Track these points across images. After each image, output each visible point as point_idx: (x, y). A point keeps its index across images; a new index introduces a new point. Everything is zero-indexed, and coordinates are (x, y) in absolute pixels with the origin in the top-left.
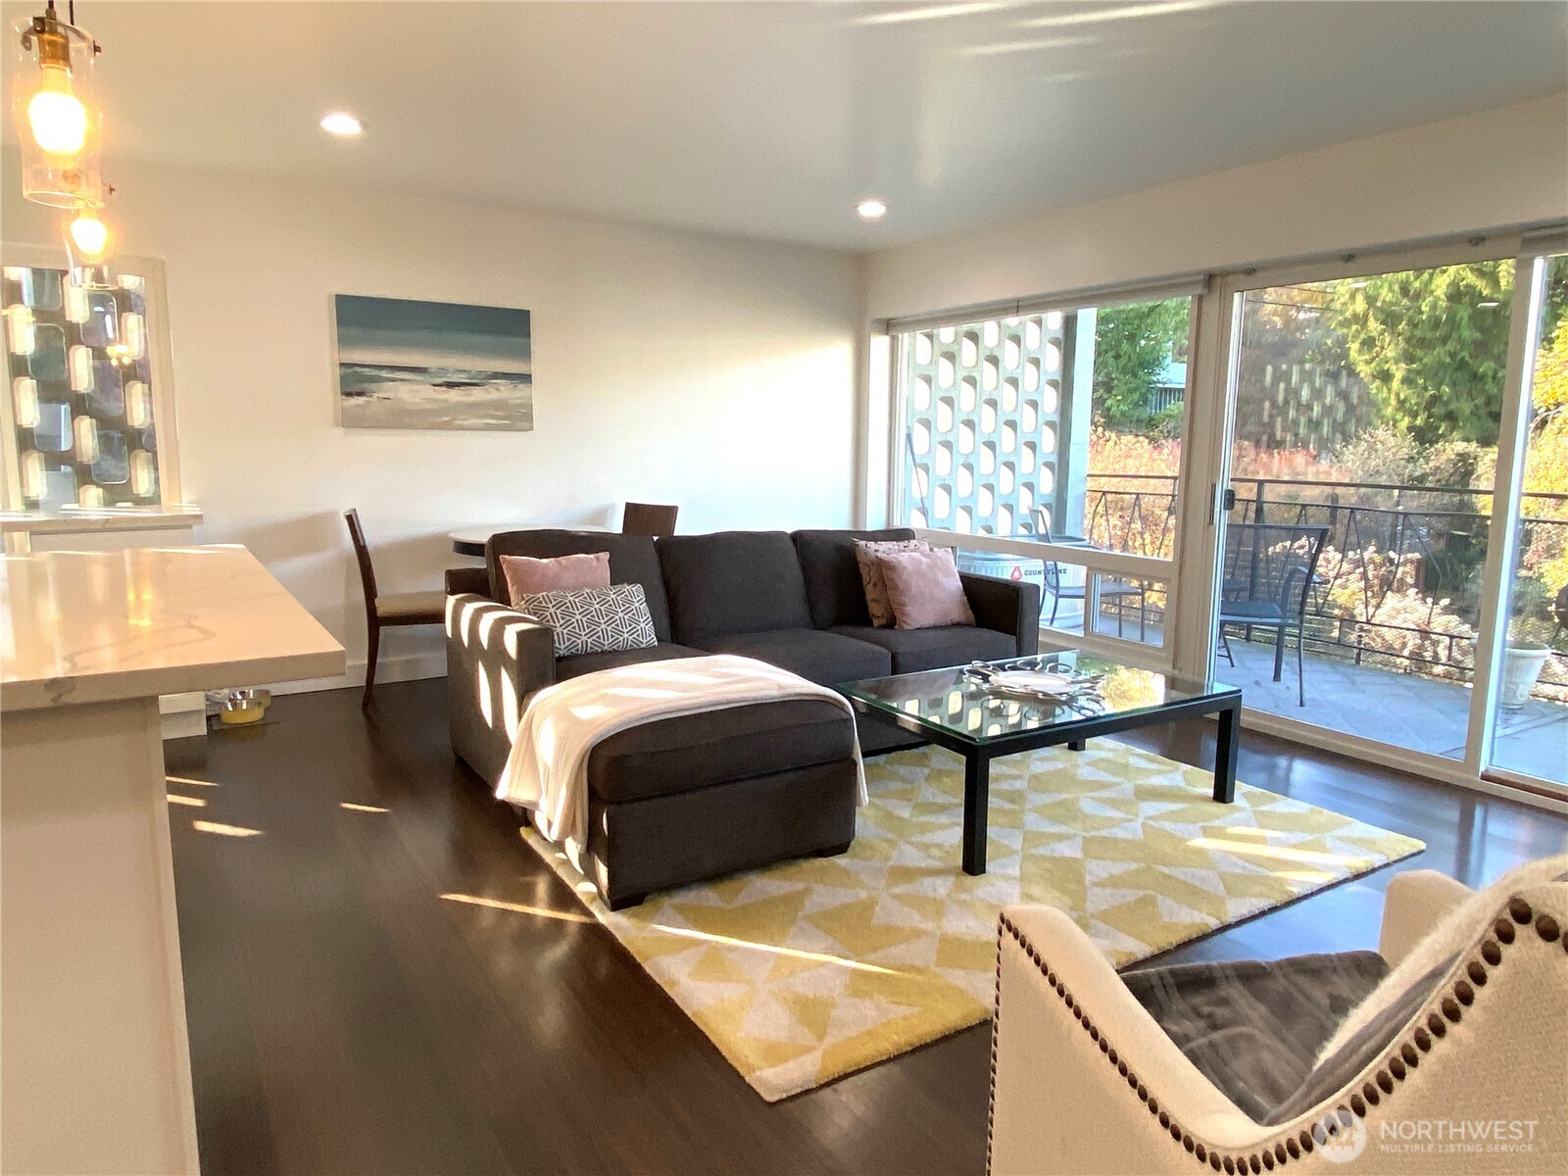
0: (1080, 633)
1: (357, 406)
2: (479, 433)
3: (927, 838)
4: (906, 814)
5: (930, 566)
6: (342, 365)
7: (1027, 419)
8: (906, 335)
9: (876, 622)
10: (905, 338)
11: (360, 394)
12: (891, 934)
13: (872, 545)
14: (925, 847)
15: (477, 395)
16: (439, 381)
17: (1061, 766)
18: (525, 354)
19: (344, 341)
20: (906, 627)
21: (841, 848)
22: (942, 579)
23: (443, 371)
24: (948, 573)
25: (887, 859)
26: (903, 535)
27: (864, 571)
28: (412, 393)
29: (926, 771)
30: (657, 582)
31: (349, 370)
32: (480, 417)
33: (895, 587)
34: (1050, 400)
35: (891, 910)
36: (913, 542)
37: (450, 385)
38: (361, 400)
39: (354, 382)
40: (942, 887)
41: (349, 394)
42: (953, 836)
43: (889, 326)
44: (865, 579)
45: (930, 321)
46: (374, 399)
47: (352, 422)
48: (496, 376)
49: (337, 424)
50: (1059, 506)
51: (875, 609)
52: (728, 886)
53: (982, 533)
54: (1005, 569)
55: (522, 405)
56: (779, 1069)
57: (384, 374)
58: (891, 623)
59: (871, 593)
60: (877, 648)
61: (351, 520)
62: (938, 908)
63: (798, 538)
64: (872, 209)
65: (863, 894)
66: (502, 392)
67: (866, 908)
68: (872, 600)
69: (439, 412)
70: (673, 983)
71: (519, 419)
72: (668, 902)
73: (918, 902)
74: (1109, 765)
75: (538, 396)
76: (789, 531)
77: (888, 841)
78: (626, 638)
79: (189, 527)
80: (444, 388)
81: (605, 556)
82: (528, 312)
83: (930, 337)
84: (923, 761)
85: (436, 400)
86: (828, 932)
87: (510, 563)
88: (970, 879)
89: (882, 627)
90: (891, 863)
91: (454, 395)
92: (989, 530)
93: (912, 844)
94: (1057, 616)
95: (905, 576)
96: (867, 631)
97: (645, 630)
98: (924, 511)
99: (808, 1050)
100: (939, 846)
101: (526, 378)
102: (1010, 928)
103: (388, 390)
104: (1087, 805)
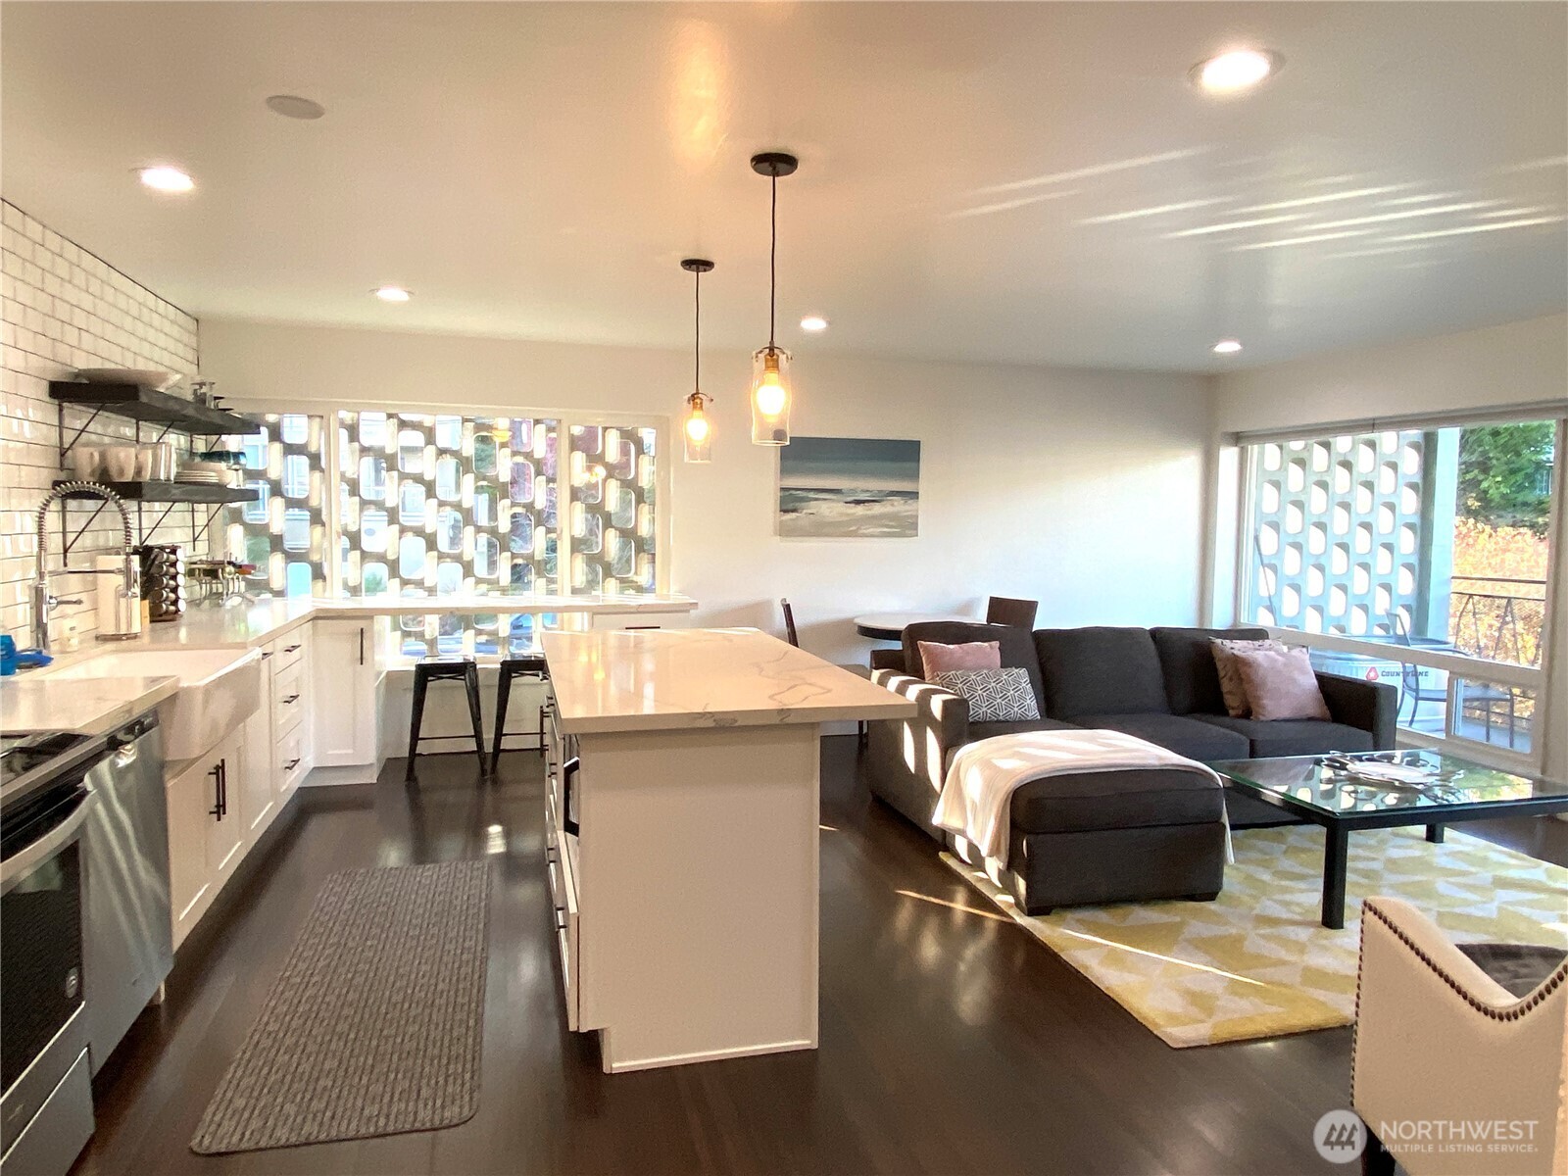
0: (1442, 736)
1: (791, 520)
2: (876, 539)
3: (1288, 897)
4: (1266, 877)
5: (1285, 665)
6: (782, 489)
7: (1384, 521)
8: (1256, 447)
9: (1232, 712)
10: (1254, 449)
12: (1259, 960)
13: (1227, 643)
14: (1286, 904)
17: (1417, 853)
18: (914, 475)
19: (785, 471)
20: (1262, 718)
21: (1211, 896)
22: (1296, 675)
23: (854, 491)
24: (1303, 671)
25: (1252, 908)
26: (1258, 634)
27: (1220, 665)
28: (829, 509)
29: (1284, 847)
30: (1035, 666)
31: (787, 493)
33: (1250, 681)
34: (1409, 503)
35: (1256, 941)
36: (1267, 642)
37: (858, 502)
38: (793, 515)
39: (789, 502)
40: (1303, 934)
41: (786, 511)
42: (1313, 898)
43: (1238, 439)
44: (1222, 673)
45: (1279, 435)
47: (785, 531)
49: (775, 534)
50: (1420, 608)
51: (1231, 701)
52: (1120, 911)
53: (1333, 633)
54: (1360, 669)
55: (912, 516)
56: (1175, 1029)
57: (812, 495)
58: (1247, 713)
59: (1226, 686)
60: (1235, 734)
61: (787, 608)
62: (1301, 948)
63: (1156, 634)
64: (1228, 347)
65: (1234, 931)
66: (898, 506)
67: (1239, 940)
68: (1230, 693)
69: (849, 523)
70: (1086, 968)
71: (907, 527)
72: (1071, 916)
73: (1284, 942)
75: (923, 507)
76: (1148, 627)
77: (1251, 896)
78: (1016, 712)
79: (688, 611)
80: (853, 505)
81: (996, 644)
82: (919, 443)
83: (1281, 447)
84: (1280, 839)
85: (848, 515)
86: (1206, 952)
87: (926, 647)
88: (1327, 932)
89: (1238, 717)
90: (1255, 912)
91: (860, 510)
92: (1342, 630)
93: (1275, 901)
94: (1416, 717)
95: (1261, 672)
96: (1227, 720)
97: (1030, 706)
98: (1271, 609)
99: (1202, 1021)
100: (1298, 904)
101: (914, 495)
102: (1370, 909)
103: (813, 507)
104: (1441, 885)
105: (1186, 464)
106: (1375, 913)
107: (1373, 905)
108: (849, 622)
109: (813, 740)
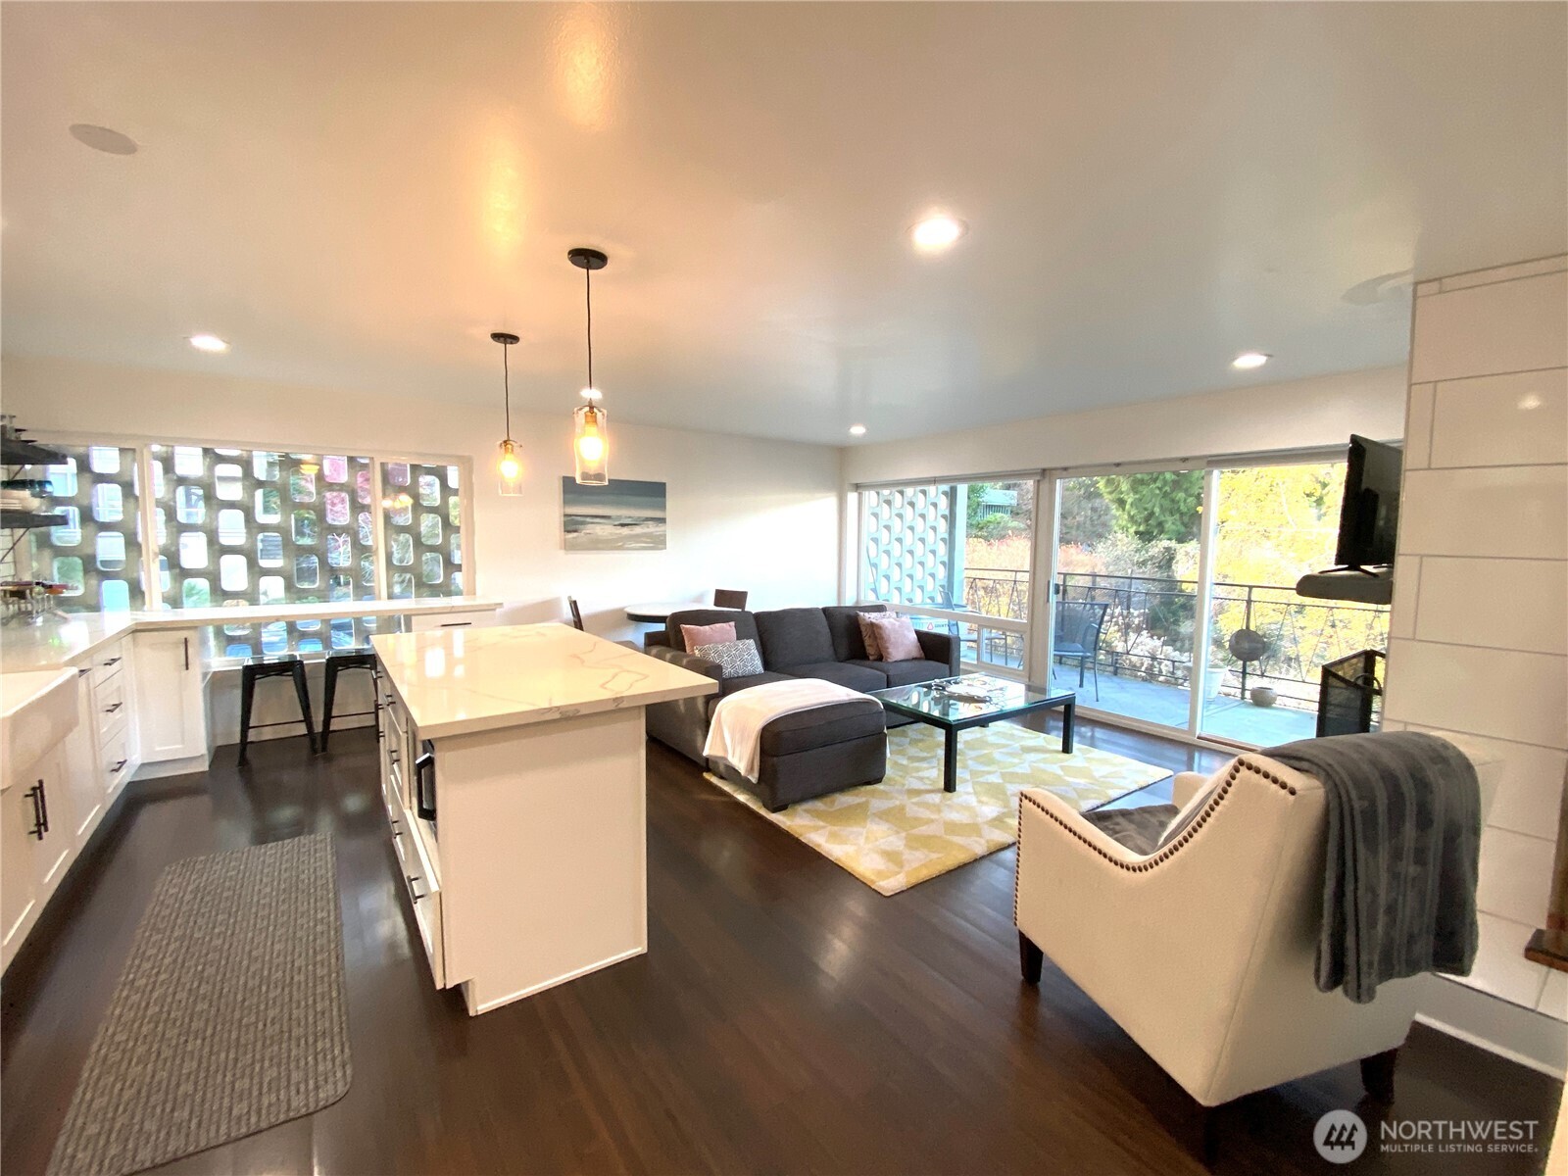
0: (975, 662)
1: (574, 538)
2: (635, 552)
3: (921, 774)
4: (905, 762)
5: (900, 627)
6: (565, 515)
7: (930, 536)
8: (867, 493)
9: (871, 658)
10: (866, 494)
11: (575, 531)
12: (919, 821)
13: (866, 614)
14: (921, 779)
15: (638, 530)
16: (617, 523)
17: (979, 735)
18: (663, 507)
19: (566, 502)
20: (889, 660)
21: (879, 780)
22: (906, 632)
23: (619, 517)
24: (908, 629)
25: (904, 785)
26: (880, 609)
27: (863, 629)
29: (908, 740)
30: (757, 639)
31: (569, 518)
32: (638, 542)
33: (882, 638)
34: (943, 526)
35: (912, 808)
36: (888, 613)
37: (623, 525)
38: (575, 535)
39: (571, 525)
40: (936, 798)
41: (569, 532)
42: (936, 773)
43: (857, 487)
44: (864, 634)
45: (877, 486)
46: (582, 534)
47: (569, 547)
48: (648, 519)
49: (561, 548)
50: (948, 589)
51: (870, 650)
52: (827, 800)
53: (907, 603)
54: (938, 627)
55: (661, 535)
56: (885, 882)
57: (588, 520)
58: (880, 658)
59: (867, 642)
60: (879, 673)
61: (574, 605)
62: (938, 809)
63: (825, 610)
64: (858, 430)
65: (898, 803)
66: (652, 528)
67: (902, 808)
68: (870, 645)
70: (819, 846)
71: (659, 543)
72: (801, 808)
73: (927, 806)
74: (1004, 735)
75: (669, 530)
76: (821, 607)
77: (901, 776)
78: (749, 669)
79: (495, 610)
81: (732, 624)
82: (664, 484)
83: (878, 493)
84: (904, 734)
86: (887, 821)
87: (687, 629)
88: (948, 795)
89: (875, 660)
90: (906, 787)
91: (625, 531)
92: (910, 601)
93: (915, 777)
94: (966, 655)
95: (887, 631)
96: (867, 663)
97: (757, 665)
98: (874, 590)
99: (899, 873)
100: (928, 778)
101: (663, 520)
102: (1026, 797)
104: (997, 754)
105: (828, 502)
106: (1030, 801)
107: (1028, 795)
108: (621, 610)
109: (640, 718)
